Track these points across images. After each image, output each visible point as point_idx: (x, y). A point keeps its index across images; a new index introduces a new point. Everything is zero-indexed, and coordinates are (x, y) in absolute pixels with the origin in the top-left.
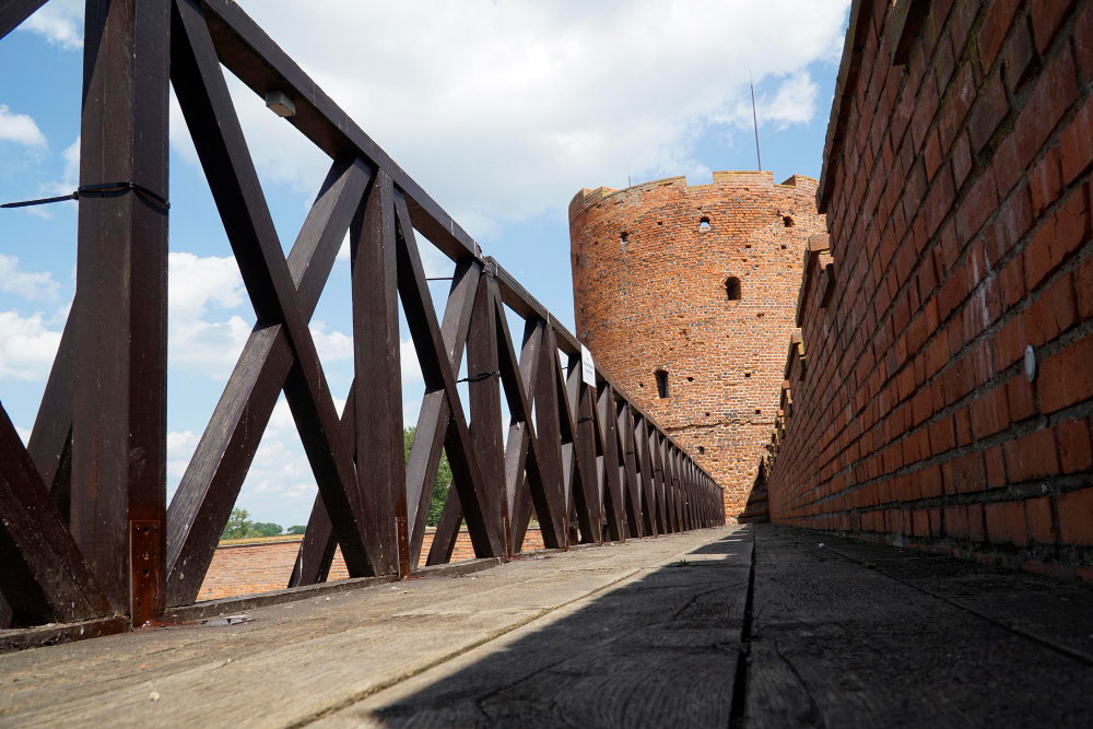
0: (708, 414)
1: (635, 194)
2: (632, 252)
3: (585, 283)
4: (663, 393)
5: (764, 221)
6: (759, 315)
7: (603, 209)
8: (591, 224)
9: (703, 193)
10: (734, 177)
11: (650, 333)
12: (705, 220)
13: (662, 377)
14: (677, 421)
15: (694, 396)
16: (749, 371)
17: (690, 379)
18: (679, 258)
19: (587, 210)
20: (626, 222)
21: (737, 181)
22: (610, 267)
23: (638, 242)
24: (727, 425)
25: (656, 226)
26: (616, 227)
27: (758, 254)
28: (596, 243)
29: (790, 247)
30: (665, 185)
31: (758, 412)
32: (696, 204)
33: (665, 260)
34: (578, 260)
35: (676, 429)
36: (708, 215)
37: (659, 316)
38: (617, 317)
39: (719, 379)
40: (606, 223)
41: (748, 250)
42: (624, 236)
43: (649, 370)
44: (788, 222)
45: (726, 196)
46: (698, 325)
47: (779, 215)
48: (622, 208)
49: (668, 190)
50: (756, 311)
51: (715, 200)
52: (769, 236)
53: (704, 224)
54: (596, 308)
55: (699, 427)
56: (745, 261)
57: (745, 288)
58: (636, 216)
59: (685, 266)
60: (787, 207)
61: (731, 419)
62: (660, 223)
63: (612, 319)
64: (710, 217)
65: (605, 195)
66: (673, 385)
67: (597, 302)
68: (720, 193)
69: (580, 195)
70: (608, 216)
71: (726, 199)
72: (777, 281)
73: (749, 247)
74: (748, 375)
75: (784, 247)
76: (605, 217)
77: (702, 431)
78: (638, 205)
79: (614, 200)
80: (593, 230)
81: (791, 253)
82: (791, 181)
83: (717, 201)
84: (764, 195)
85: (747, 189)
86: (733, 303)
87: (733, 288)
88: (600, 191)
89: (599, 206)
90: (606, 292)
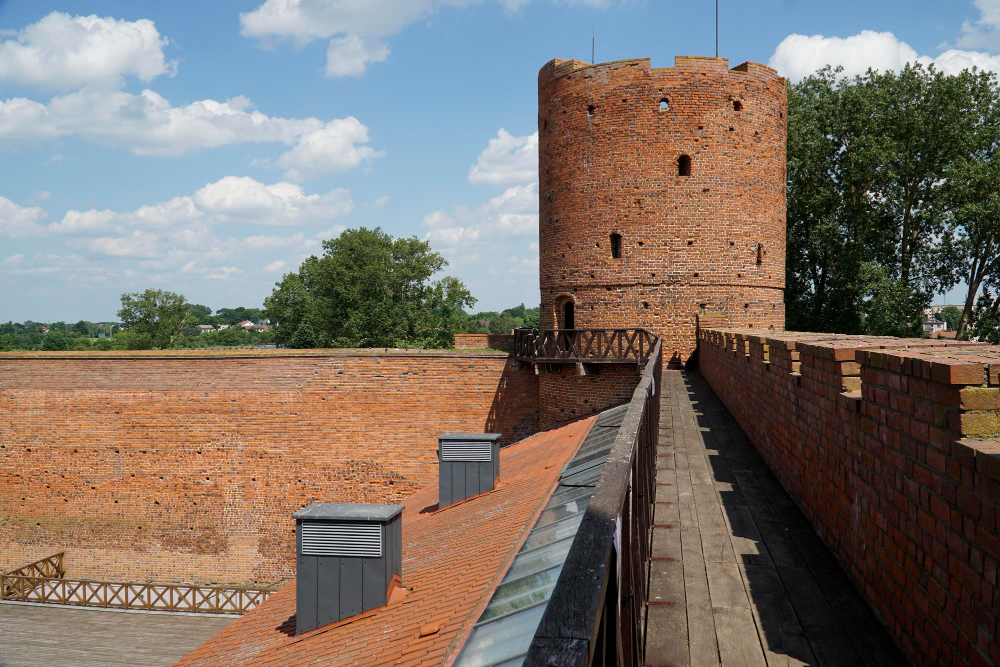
0: (653, 275)
1: (604, 71)
2: (597, 125)
3: (551, 147)
4: (616, 254)
5: (717, 105)
6: (704, 191)
7: (572, 82)
8: (562, 93)
9: (665, 75)
10: (693, 62)
11: (608, 200)
12: (666, 101)
13: (616, 239)
14: (626, 279)
15: (643, 259)
16: (692, 239)
17: (641, 244)
18: (639, 134)
19: (557, 80)
20: (593, 96)
21: (696, 66)
22: (576, 136)
23: (603, 116)
24: (669, 285)
25: (620, 103)
26: (585, 99)
27: (708, 134)
28: (565, 112)
29: (737, 129)
30: (632, 65)
31: (696, 275)
32: (657, 86)
33: (627, 135)
34: (546, 124)
35: (626, 286)
36: (668, 97)
37: (616, 186)
38: (580, 183)
39: (666, 245)
40: (575, 95)
41: (701, 131)
42: (591, 109)
43: (605, 233)
44: (737, 106)
45: (685, 79)
46: (651, 196)
47: (730, 100)
48: (591, 83)
49: (633, 70)
50: (702, 186)
51: (675, 83)
52: (719, 120)
53: (664, 105)
54: (561, 171)
55: (645, 285)
56: (696, 141)
57: (695, 165)
58: (603, 92)
59: (644, 142)
60: (738, 91)
61: (674, 281)
62: (624, 101)
63: (576, 184)
64: (670, 99)
65: (575, 68)
66: (626, 247)
67: (562, 167)
68: (681, 76)
69: (551, 64)
70: (578, 88)
71: (685, 83)
72: (722, 160)
73: (701, 128)
74: (690, 243)
75: (732, 129)
76: (575, 89)
77: (648, 289)
78: (606, 81)
79: (583, 75)
80: (563, 100)
81: (737, 135)
82: (743, 67)
83: (677, 84)
84: (719, 81)
85: (704, 74)
86: (682, 179)
87: (684, 165)
88: (571, 63)
89: (569, 78)
90: (571, 159)
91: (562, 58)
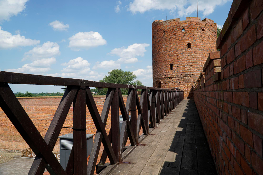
0: (181, 74)
1: (168, 22)
2: (166, 36)
3: (155, 43)
4: (172, 69)
5: (198, 30)
6: (195, 52)
7: (160, 26)
8: (157, 29)
9: (184, 22)
10: (191, 19)
11: (169, 55)
12: (184, 29)
13: (171, 65)
14: (174, 76)
15: (178, 70)
16: (192, 65)
17: (178, 66)
18: (177, 38)
19: (156, 25)
20: (165, 29)
21: (192, 20)
22: (161, 39)
23: (168, 34)
24: (185, 77)
25: (172, 30)
26: (163, 30)
27: (196, 37)
28: (158, 33)
29: (203, 36)
30: (175, 20)
31: (193, 74)
32: (181, 25)
33: (174, 38)
34: (153, 37)
35: (174, 78)
36: (184, 28)
37: (171, 52)
38: (162, 51)
39: (184, 66)
40: (160, 29)
41: (193, 37)
42: (165, 32)
43: (168, 64)
44: (203, 30)
45: (189, 23)
46: (180, 54)
47: (201, 28)
48: (164, 25)
49: (175, 21)
50: (194, 51)
51: (186, 24)
52: (198, 34)
53: (183, 30)
54: (157, 49)
55: (179, 77)
56: (192, 39)
57: (192, 45)
58: (168, 27)
59: (178, 40)
60: (203, 26)
61: (187, 76)
62: (173, 30)
63: (161, 52)
64: (185, 28)
65: (160, 22)
66: (174, 68)
67: (157, 47)
68: (188, 22)
69: (155, 21)
70: (161, 27)
71: (189, 24)
72: (199, 44)
73: (193, 36)
74: (191, 66)
75: (202, 36)
76: (160, 27)
77: (180, 78)
78: (168, 25)
79: (162, 23)
80: (157, 30)
81: (203, 37)
82: (205, 20)
83: (187, 25)
84: (198, 23)
85: (194, 22)
86: (189, 49)
87: (189, 45)
88: (159, 21)
89: (159, 25)
90: (160, 45)
91: (157, 20)
